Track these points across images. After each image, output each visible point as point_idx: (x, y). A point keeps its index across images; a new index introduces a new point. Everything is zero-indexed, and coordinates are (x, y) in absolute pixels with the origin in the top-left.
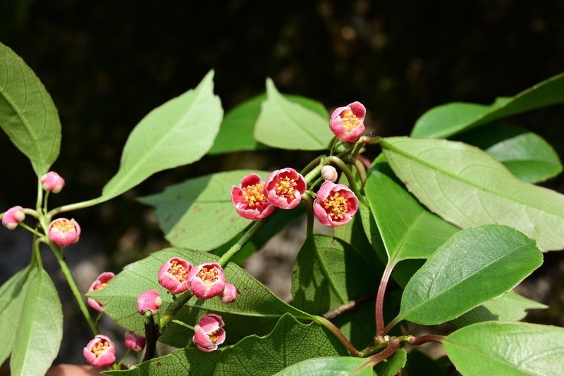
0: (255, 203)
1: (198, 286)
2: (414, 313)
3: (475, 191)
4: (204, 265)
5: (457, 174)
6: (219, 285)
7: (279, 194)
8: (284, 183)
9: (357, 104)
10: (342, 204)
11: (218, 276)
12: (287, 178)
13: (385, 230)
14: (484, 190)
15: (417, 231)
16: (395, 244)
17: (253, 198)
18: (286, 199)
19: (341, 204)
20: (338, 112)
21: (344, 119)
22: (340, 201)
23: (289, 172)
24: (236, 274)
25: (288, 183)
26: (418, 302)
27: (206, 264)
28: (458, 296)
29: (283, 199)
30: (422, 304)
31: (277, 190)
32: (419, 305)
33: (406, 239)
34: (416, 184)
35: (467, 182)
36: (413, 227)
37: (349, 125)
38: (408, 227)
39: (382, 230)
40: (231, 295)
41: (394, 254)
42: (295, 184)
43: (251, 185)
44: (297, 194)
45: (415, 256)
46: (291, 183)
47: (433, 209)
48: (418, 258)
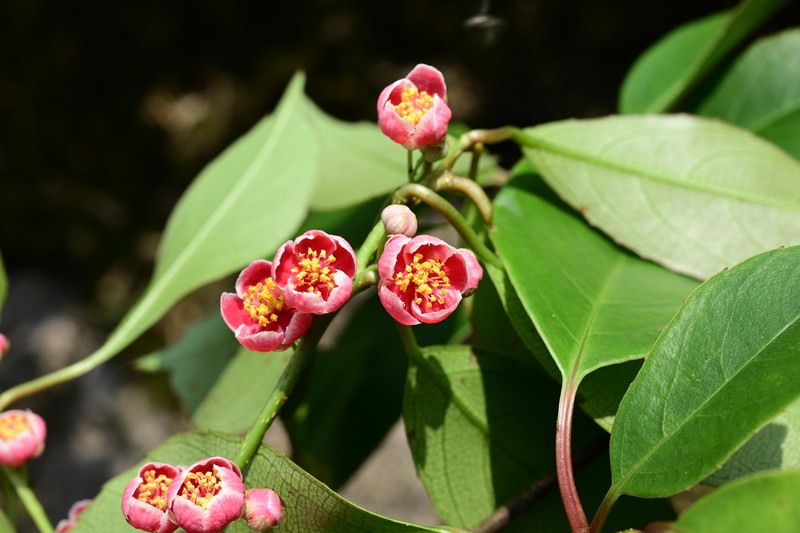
0: (268, 316)
1: (186, 515)
2: (638, 477)
3: (725, 205)
4: (192, 468)
5: (683, 177)
6: (229, 501)
7: (303, 288)
8: (305, 262)
9: (422, 70)
10: (432, 275)
11: (223, 484)
12: (310, 251)
13: (545, 316)
14: (742, 200)
15: (613, 306)
16: (571, 342)
17: (264, 309)
18: (319, 293)
19: (430, 275)
20: (385, 95)
21: (402, 105)
22: (426, 270)
23: (311, 237)
24: (272, 465)
25: (316, 261)
26: (644, 451)
27: (196, 465)
28: (719, 418)
29: (312, 296)
30: (651, 453)
31: (296, 282)
32: (646, 458)
33: (592, 326)
34: (604, 208)
35: (704, 191)
36: (601, 300)
37: (413, 114)
38: (591, 300)
39: (538, 318)
40: (268, 512)
41: (573, 362)
42: (332, 258)
43: (254, 284)
44: (340, 277)
45: (615, 357)
46: (322, 259)
47: (644, 252)
48: (623, 360)
